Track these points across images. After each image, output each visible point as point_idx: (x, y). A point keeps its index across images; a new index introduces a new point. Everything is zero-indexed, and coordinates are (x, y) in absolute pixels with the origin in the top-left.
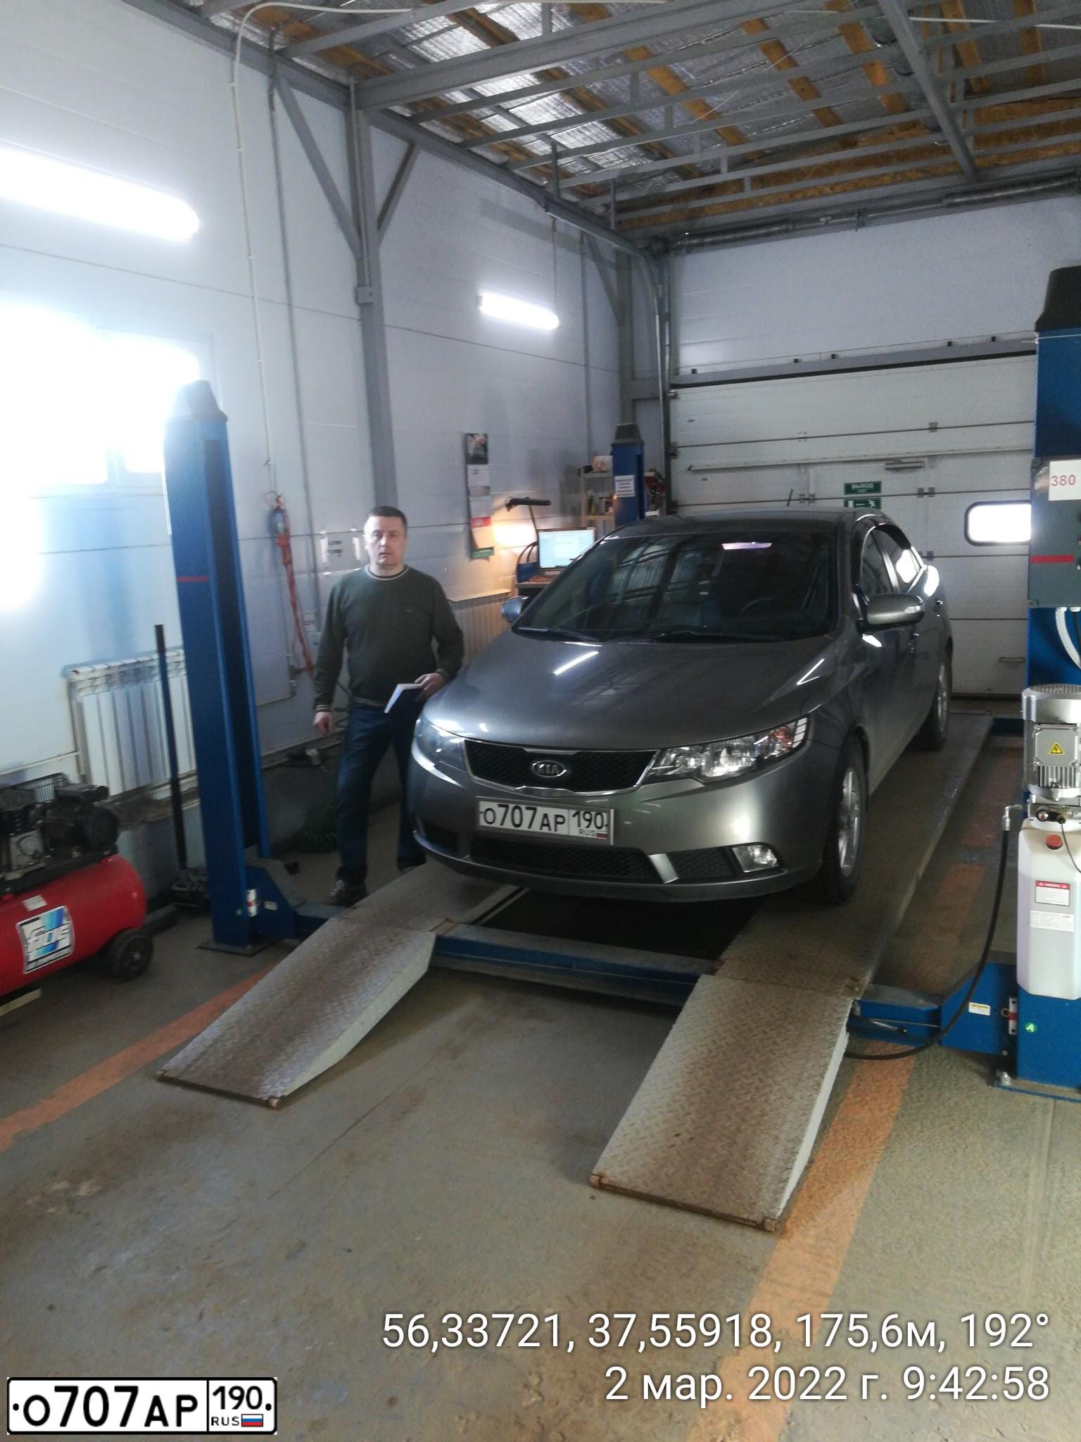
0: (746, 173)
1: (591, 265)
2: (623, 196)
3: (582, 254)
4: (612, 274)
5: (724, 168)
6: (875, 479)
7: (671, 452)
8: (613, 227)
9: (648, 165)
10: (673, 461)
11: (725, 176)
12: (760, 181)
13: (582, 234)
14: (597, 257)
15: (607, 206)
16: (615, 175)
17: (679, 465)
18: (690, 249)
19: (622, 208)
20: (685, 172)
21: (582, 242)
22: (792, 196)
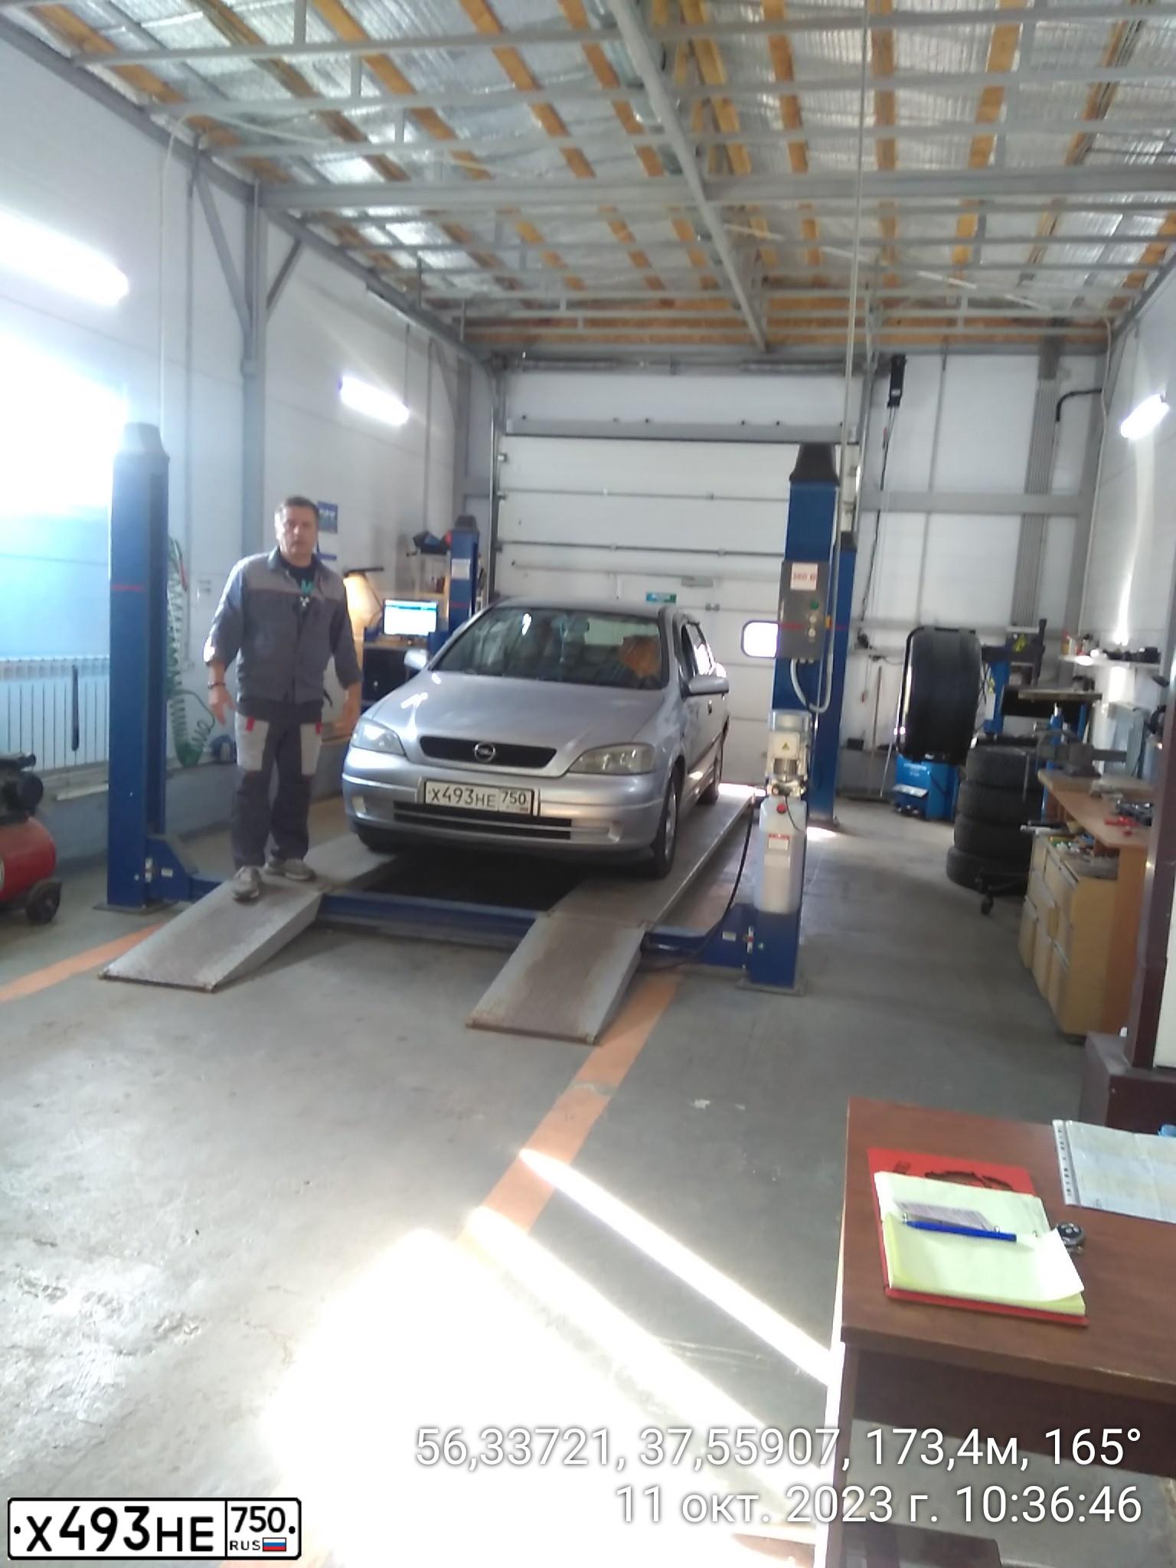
0: (580, 314)
1: (437, 369)
2: (473, 313)
3: (430, 357)
4: (454, 380)
5: (563, 306)
6: (672, 591)
7: (496, 547)
8: (462, 337)
9: (497, 292)
10: (499, 557)
11: (563, 313)
12: (593, 323)
13: (432, 341)
14: (442, 361)
15: (456, 320)
16: (468, 295)
17: (504, 559)
18: (526, 369)
19: (470, 323)
20: (528, 304)
21: (430, 345)
22: (617, 339)
